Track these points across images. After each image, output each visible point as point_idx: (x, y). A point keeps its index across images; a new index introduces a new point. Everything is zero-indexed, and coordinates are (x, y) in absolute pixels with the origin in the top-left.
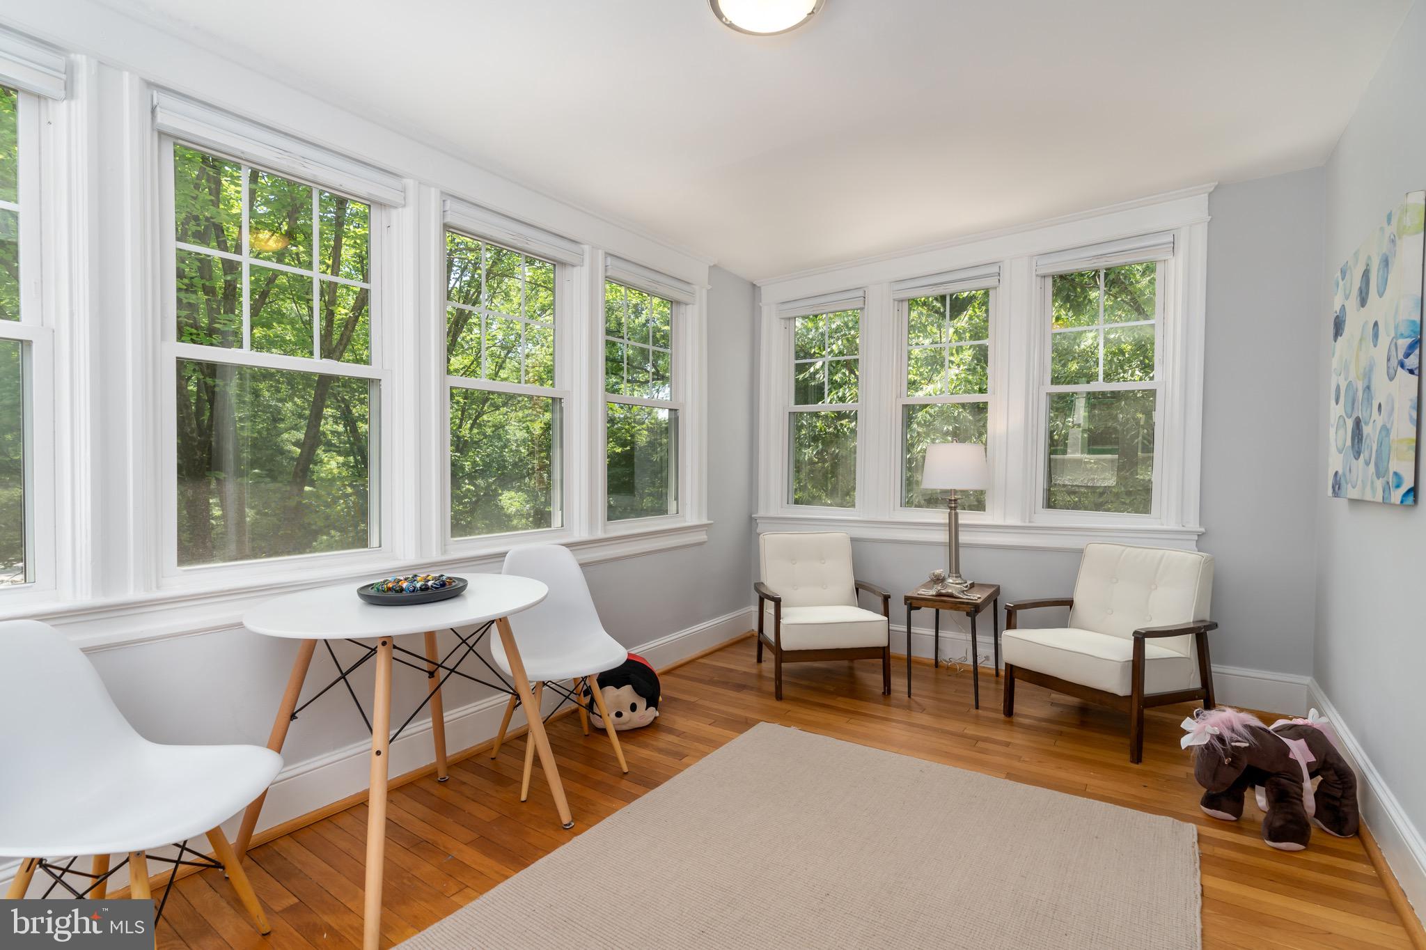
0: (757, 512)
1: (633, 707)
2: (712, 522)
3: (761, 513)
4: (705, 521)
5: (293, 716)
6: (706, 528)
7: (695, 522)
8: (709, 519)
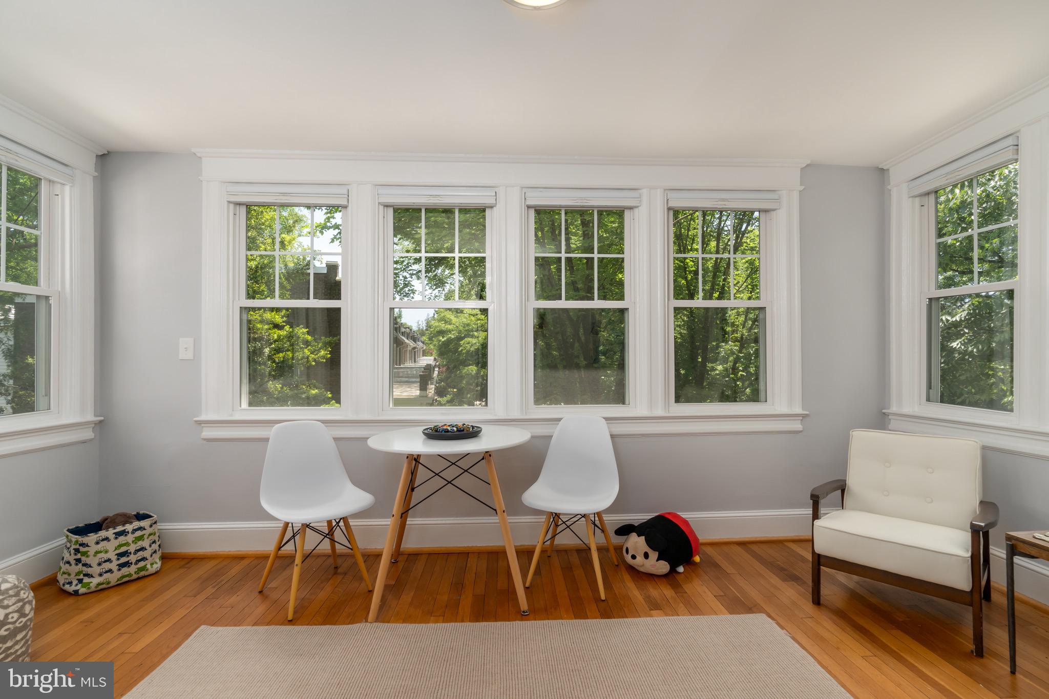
0: (889, 408)
1: (646, 556)
2: (807, 413)
3: (894, 409)
4: (798, 410)
5: (413, 490)
6: (801, 418)
7: (785, 410)
8: (803, 410)
